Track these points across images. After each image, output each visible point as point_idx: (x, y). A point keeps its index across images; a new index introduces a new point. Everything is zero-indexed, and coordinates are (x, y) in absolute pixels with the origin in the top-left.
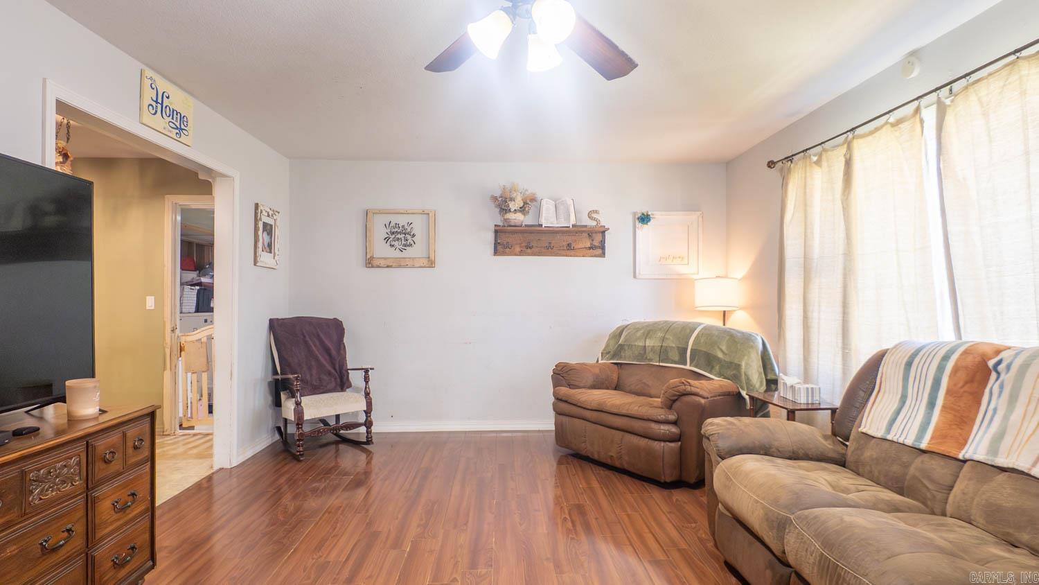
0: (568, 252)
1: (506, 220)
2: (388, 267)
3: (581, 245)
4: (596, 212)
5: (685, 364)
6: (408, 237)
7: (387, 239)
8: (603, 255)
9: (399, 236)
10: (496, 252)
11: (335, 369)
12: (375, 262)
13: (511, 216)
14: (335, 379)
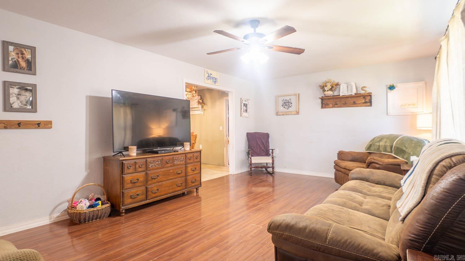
0: (354, 105)
1: (324, 94)
2: (283, 115)
3: (360, 102)
4: (364, 87)
5: (392, 152)
6: (290, 104)
7: (283, 105)
8: (371, 105)
9: (287, 104)
10: (322, 107)
11: (265, 149)
12: (279, 114)
13: (326, 93)
14: (265, 152)
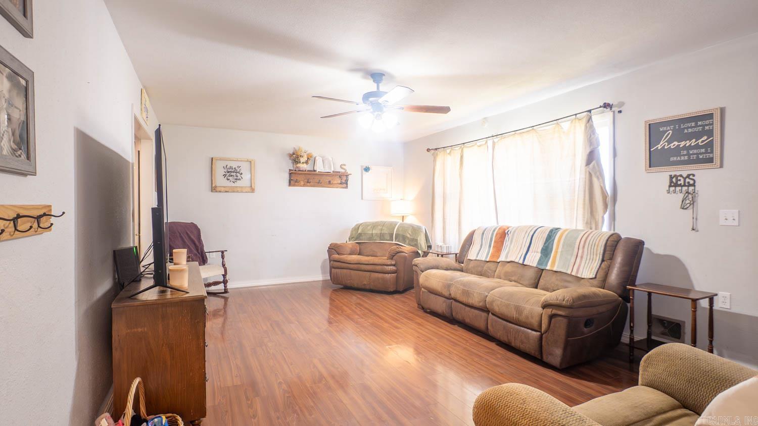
0: (329, 185)
1: (297, 167)
2: (226, 192)
3: (335, 182)
4: (345, 165)
5: (393, 241)
6: (238, 174)
7: (225, 176)
8: (347, 187)
9: (232, 174)
10: (290, 184)
11: (199, 253)
12: (218, 189)
13: (299, 165)
14: (199, 258)
